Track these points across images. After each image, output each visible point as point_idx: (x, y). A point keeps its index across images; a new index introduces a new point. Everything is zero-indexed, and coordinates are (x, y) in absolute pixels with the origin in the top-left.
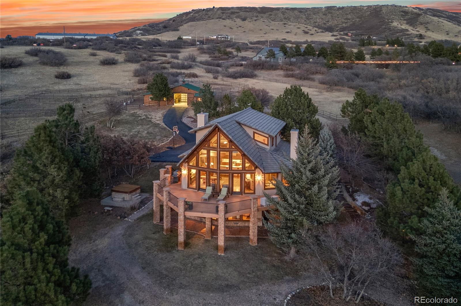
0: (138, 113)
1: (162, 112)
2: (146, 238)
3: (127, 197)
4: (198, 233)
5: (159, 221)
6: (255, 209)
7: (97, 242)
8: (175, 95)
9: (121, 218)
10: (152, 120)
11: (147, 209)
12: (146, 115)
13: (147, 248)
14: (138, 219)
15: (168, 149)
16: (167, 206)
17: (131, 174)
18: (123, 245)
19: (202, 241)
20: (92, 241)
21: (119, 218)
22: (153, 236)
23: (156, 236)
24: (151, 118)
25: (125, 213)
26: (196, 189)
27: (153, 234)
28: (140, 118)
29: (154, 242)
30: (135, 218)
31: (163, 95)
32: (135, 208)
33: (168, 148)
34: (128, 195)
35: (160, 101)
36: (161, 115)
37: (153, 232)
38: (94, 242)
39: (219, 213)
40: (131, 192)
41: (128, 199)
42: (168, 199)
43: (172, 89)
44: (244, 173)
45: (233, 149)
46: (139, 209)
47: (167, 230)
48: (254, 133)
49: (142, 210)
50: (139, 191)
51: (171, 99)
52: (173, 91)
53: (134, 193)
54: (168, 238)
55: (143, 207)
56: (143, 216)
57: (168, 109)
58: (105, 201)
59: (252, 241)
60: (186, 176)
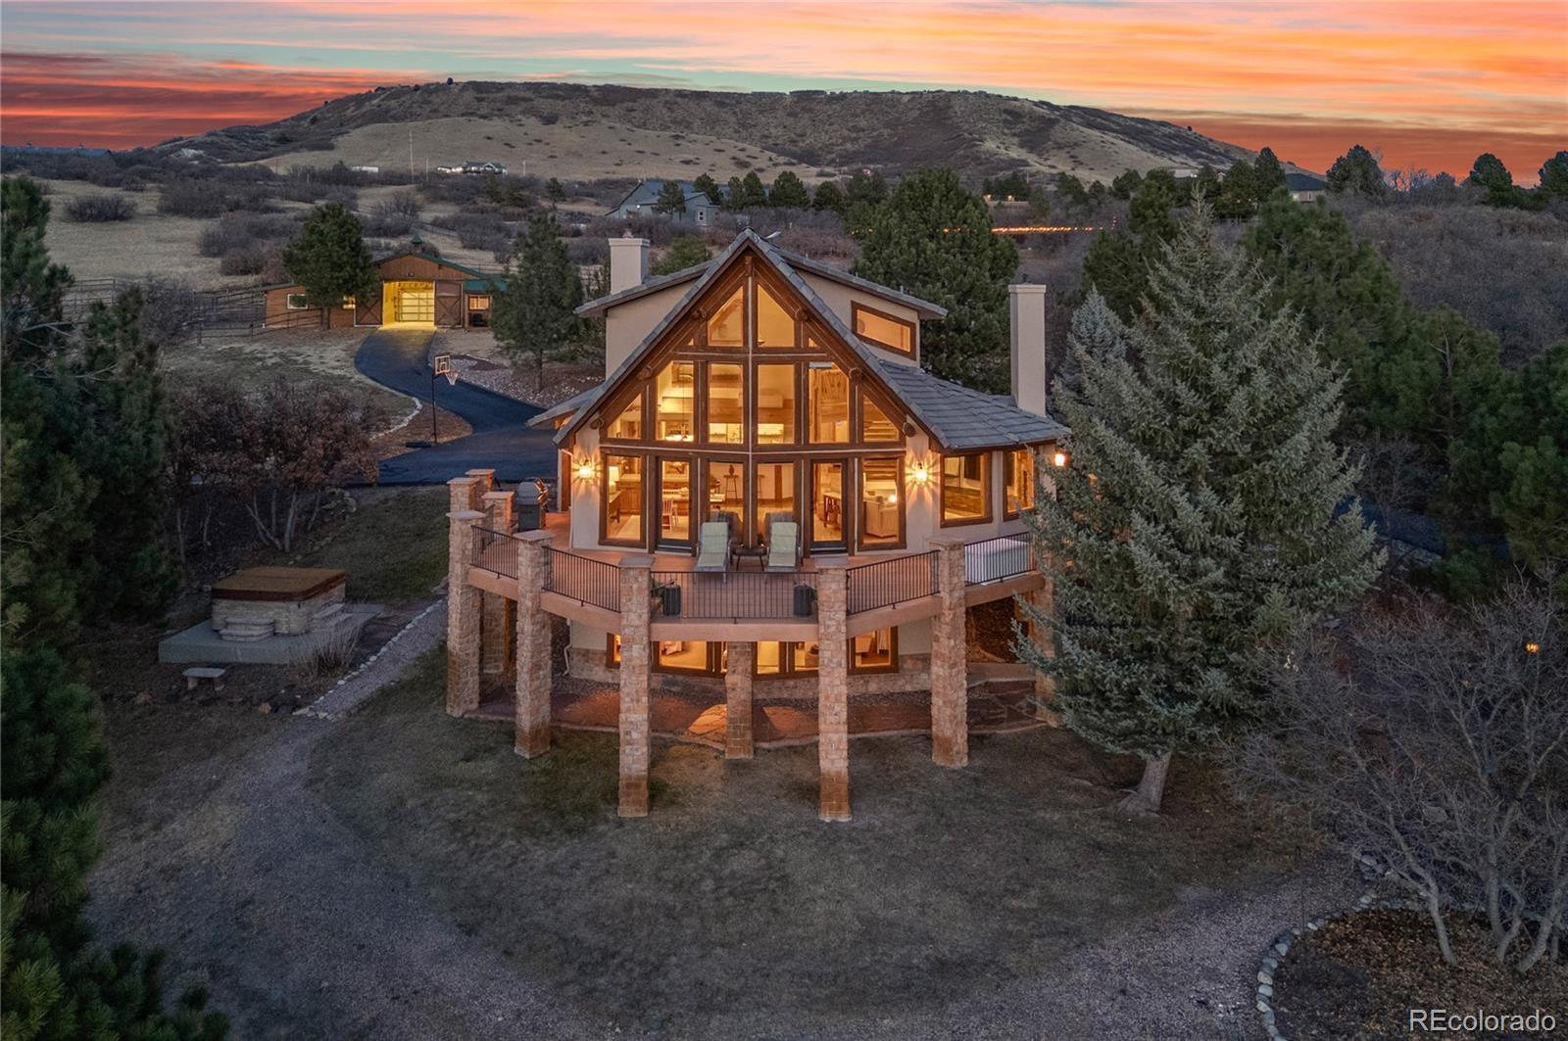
0: (248, 351)
1: (343, 346)
2: (438, 783)
3: (289, 617)
4: (682, 738)
5: (475, 706)
6: (956, 595)
7: (176, 826)
8: (389, 288)
9: (275, 709)
10: (312, 367)
11: (396, 661)
12: (282, 356)
13: (456, 825)
14: (364, 705)
15: (411, 450)
16: (539, 617)
17: (280, 535)
18: (321, 829)
19: (714, 768)
20: (147, 825)
21: (266, 708)
22: (466, 769)
23: (487, 768)
24: (305, 362)
25: (291, 687)
26: (640, 544)
27: (467, 760)
28: (259, 364)
29: (481, 798)
30: (348, 705)
31: (346, 282)
32: (337, 663)
33: (408, 445)
34: (293, 606)
35: (330, 306)
36: (343, 354)
37: (461, 755)
38: (157, 828)
39: (820, 618)
40: (307, 595)
41: (295, 627)
42: (542, 583)
43: (378, 264)
44: (860, 457)
45: (814, 350)
46: (354, 666)
47: (536, 733)
48: (855, 307)
49: (370, 669)
50: (339, 591)
51: (370, 304)
52: (378, 274)
53: (320, 601)
54: (545, 772)
55: (373, 658)
56: (385, 693)
57: (363, 336)
58: (181, 645)
59: (947, 746)
60: (593, 488)
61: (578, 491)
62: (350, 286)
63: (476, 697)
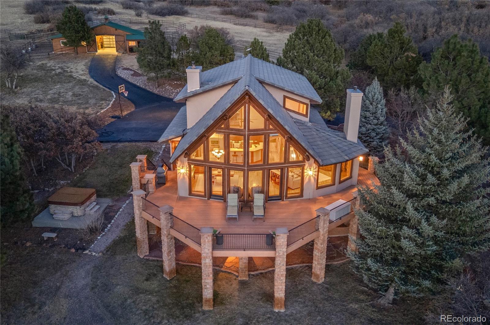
0: (48, 65)
1: (83, 63)
2: (137, 291)
3: (77, 211)
4: (222, 269)
5: (148, 253)
6: (325, 230)
7: (47, 308)
8: (98, 38)
9: (77, 250)
10: (74, 74)
11: (117, 227)
12: (62, 68)
13: (146, 312)
14: (108, 249)
15: (113, 120)
16: (170, 237)
17: (70, 165)
18: (98, 311)
19: (235, 285)
20: (37, 307)
21: (73, 250)
22: (146, 285)
23: (154, 285)
24: (71, 72)
25: (81, 240)
26: (205, 196)
27: (147, 280)
28: (54, 72)
29: (154, 299)
30: (102, 249)
31: (81, 38)
32: (97, 230)
33: (113, 117)
34: (78, 207)
35: (77, 46)
36: (84, 67)
37: (144, 278)
38: (40, 308)
39: (277, 250)
40: (82, 203)
41: (80, 213)
43: (93, 29)
44: (288, 167)
45: (271, 130)
46: (103, 230)
47: (171, 272)
48: (285, 97)
49: (109, 230)
50: (94, 197)
51: (92, 45)
52: (93, 32)
53: (88, 203)
54: (175, 287)
55: (109, 226)
56: (116, 243)
57: (91, 58)
58: (40, 221)
59: (317, 277)
60: (186, 177)
61: (180, 178)
62: (83, 38)
63: (148, 251)
